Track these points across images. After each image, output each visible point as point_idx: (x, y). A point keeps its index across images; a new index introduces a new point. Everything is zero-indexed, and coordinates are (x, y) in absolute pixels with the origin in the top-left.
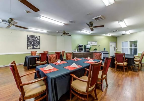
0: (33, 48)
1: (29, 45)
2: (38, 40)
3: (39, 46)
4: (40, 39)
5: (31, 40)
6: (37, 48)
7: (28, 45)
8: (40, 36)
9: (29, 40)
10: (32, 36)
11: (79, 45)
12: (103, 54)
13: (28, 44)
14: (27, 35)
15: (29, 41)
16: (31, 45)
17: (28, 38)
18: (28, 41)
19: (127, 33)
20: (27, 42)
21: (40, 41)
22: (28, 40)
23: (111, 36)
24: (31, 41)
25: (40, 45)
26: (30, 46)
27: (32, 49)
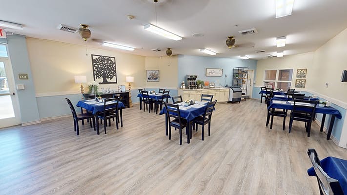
0: (105, 82)
1: (97, 76)
2: (113, 65)
3: (114, 77)
4: (115, 63)
5: (99, 66)
6: (112, 81)
7: (95, 77)
8: (114, 58)
9: (96, 66)
10: (100, 56)
11: (191, 76)
12: (234, 92)
13: (94, 75)
14: (92, 55)
15: (96, 68)
16: (100, 75)
17: (93, 61)
18: (94, 68)
19: (280, 55)
20: (94, 70)
21: (115, 67)
22: (94, 66)
23: (248, 59)
24: (99, 68)
25: (116, 76)
26: (99, 78)
27: (103, 83)
